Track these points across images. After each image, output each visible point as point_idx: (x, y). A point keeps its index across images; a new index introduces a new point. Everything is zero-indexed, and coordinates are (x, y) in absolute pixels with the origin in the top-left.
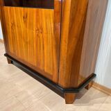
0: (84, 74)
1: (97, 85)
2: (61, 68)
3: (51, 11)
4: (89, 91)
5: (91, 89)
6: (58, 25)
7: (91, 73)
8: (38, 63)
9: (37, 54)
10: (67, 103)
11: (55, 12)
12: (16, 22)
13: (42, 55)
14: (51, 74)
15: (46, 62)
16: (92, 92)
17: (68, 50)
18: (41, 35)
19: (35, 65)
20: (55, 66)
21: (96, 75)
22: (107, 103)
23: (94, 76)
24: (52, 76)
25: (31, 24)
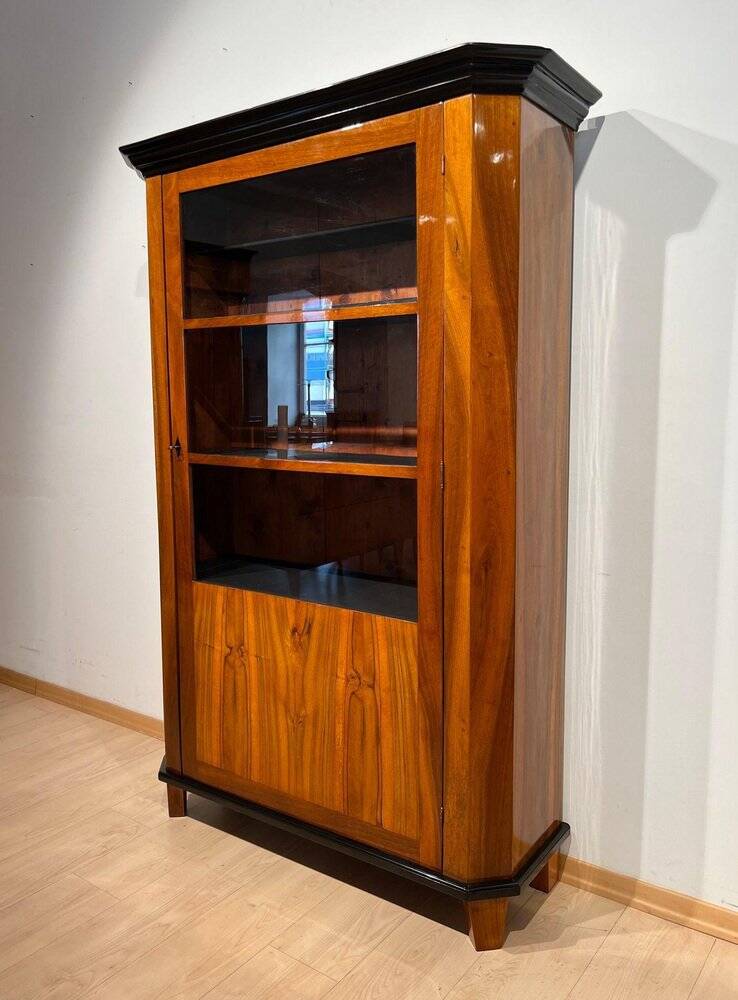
0: (526, 831)
1: (581, 869)
2: (451, 806)
3: (410, 628)
4: (552, 897)
5: (560, 889)
6: (435, 670)
7: (551, 822)
8: (353, 798)
9: (348, 759)
10: (480, 947)
11: (421, 631)
12: (251, 645)
13: (370, 764)
14: (413, 834)
15: (387, 791)
16: (565, 900)
17: (471, 746)
18: (367, 693)
19: (338, 805)
20: (429, 802)
21: (568, 827)
22: (624, 930)
23: (560, 830)
24: (414, 845)
25: (327, 657)
